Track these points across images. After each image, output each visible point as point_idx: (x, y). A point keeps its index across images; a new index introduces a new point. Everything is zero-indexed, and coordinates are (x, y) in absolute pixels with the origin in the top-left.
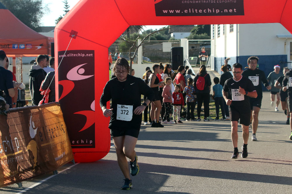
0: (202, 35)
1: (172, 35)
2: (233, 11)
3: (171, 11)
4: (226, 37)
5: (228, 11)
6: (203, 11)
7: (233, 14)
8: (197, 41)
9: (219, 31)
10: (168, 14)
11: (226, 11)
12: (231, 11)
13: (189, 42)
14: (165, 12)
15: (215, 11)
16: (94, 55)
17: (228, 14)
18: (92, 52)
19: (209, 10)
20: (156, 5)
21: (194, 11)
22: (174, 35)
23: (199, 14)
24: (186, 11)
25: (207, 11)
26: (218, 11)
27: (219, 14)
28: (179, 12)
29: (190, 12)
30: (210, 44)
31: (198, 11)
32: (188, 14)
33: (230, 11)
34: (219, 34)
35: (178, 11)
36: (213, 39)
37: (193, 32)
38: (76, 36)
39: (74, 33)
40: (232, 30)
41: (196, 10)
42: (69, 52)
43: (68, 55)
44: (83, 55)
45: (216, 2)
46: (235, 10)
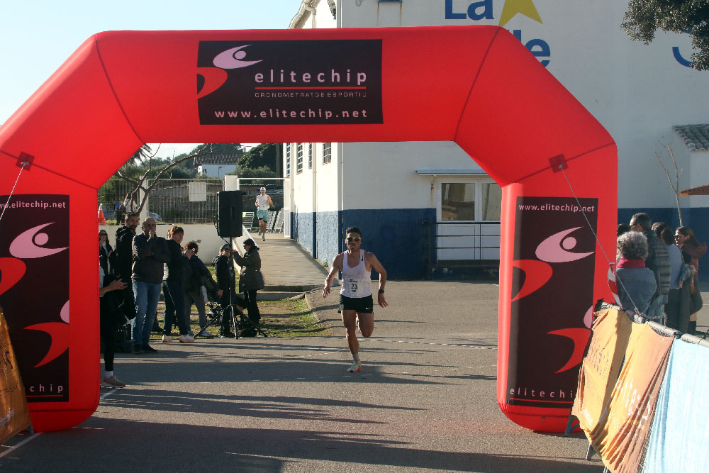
0: (261, 169)
1: (200, 169)
2: (361, 114)
3: (232, 115)
4: (315, 172)
5: (351, 114)
6: (298, 114)
7: (360, 120)
8: (250, 182)
9: (300, 161)
10: (226, 120)
11: (345, 113)
12: (355, 114)
13: (240, 180)
14: (220, 115)
15: (324, 114)
16: (67, 205)
17: (351, 120)
18: (65, 198)
19: (310, 113)
20: (200, 100)
21: (281, 114)
22: (205, 170)
23: (289, 121)
24: (263, 114)
25: (307, 114)
26: (329, 114)
27: (332, 121)
29: (272, 116)
30: (281, 187)
31: (288, 114)
32: (268, 121)
35: (247, 115)
36: (288, 177)
37: (242, 163)
38: (31, 164)
39: (26, 159)
40: (327, 159)
41: (284, 112)
42: (15, 198)
43: (13, 205)
44: (46, 205)
45: (326, 95)
46: (364, 112)
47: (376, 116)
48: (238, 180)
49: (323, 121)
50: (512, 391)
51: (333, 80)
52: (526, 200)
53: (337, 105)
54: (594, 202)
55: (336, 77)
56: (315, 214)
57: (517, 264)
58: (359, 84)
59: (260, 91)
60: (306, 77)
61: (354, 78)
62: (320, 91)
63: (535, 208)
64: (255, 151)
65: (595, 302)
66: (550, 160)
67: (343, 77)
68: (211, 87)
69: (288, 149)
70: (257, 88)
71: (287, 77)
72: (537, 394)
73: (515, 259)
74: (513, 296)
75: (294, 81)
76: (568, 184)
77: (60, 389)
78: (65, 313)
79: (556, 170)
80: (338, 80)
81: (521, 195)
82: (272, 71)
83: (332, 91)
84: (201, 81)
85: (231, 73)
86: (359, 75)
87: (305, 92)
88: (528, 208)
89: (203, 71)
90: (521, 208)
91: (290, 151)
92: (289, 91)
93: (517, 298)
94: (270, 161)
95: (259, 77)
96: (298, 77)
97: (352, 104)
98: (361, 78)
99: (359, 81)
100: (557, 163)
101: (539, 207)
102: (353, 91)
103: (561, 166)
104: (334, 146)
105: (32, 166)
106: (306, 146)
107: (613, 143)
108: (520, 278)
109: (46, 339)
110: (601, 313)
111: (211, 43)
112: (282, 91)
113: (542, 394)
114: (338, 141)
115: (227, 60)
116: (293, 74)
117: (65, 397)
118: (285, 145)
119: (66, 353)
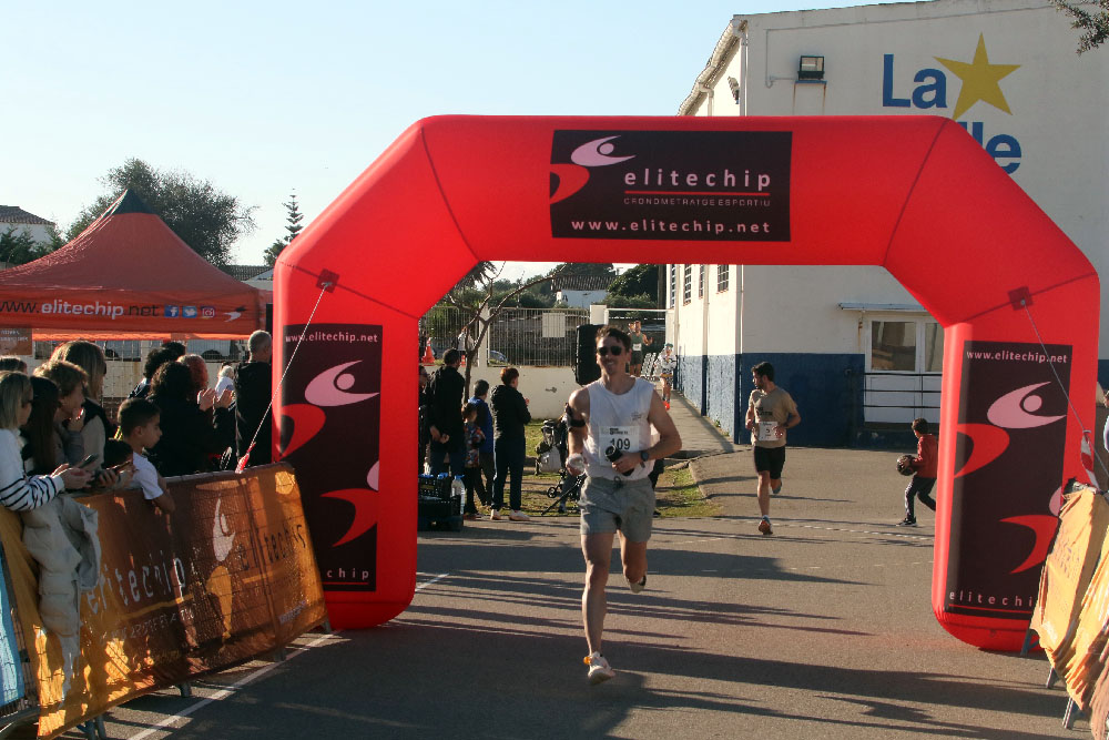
0: (637, 298)
1: (559, 296)
2: (761, 228)
3: (596, 226)
4: (707, 304)
5: (748, 228)
6: (679, 227)
7: (760, 236)
8: (623, 314)
9: (687, 288)
10: (586, 233)
11: (741, 227)
12: (754, 228)
13: (610, 312)
14: (577, 226)
15: (713, 227)
16: (380, 338)
17: (748, 236)
18: (377, 330)
19: (695, 225)
20: (554, 207)
21: (657, 226)
22: (565, 298)
23: (667, 235)
24: (634, 226)
25: (691, 226)
26: (719, 228)
27: (723, 237)
28: (615, 228)
29: (645, 228)
30: (663, 323)
31: (666, 227)
32: (640, 235)
33: (752, 228)
34: (687, 296)
35: (611, 226)
36: (672, 308)
37: (614, 289)
38: (335, 284)
39: (329, 278)
40: (723, 287)
41: (662, 224)
42: (313, 328)
43: (311, 337)
44: (353, 338)
45: (716, 203)
46: (765, 225)
47: (781, 231)
48: (607, 311)
49: (711, 236)
50: (952, 595)
51: (726, 184)
52: (976, 346)
53: (730, 216)
54: (1065, 350)
55: (730, 180)
56: (705, 358)
57: (962, 428)
58: (760, 189)
59: (631, 196)
60: (691, 179)
61: (754, 181)
62: (709, 197)
63: (987, 356)
64: (629, 274)
65: (1065, 481)
66: (1010, 293)
67: (740, 180)
68: (567, 189)
69: (673, 273)
70: (627, 192)
71: (667, 178)
72: (985, 599)
73: (959, 422)
74: (956, 471)
75: (675, 183)
76: (1033, 326)
77: (365, 574)
78: (373, 477)
79: (1017, 307)
80: (733, 184)
81: (969, 338)
82: (647, 170)
83: (724, 198)
84: (555, 182)
85: (594, 171)
86: (760, 178)
87: (689, 198)
88: (979, 356)
89: (558, 169)
90: (970, 355)
91: (676, 273)
92: (669, 197)
93: (961, 473)
94: (649, 286)
95: (630, 178)
96: (681, 179)
97: (751, 215)
98: (764, 181)
99: (760, 184)
100: (1019, 297)
101: (993, 355)
102: (753, 198)
103: (1023, 302)
104: (733, 269)
105: (336, 288)
106: (695, 268)
107: (1095, 274)
108: (966, 447)
109: (348, 510)
110: (1072, 497)
111: (569, 133)
112: (660, 197)
113: (991, 600)
114: (738, 263)
115: (589, 155)
116: (674, 175)
117: (371, 585)
118: (668, 266)
119: (373, 530)
